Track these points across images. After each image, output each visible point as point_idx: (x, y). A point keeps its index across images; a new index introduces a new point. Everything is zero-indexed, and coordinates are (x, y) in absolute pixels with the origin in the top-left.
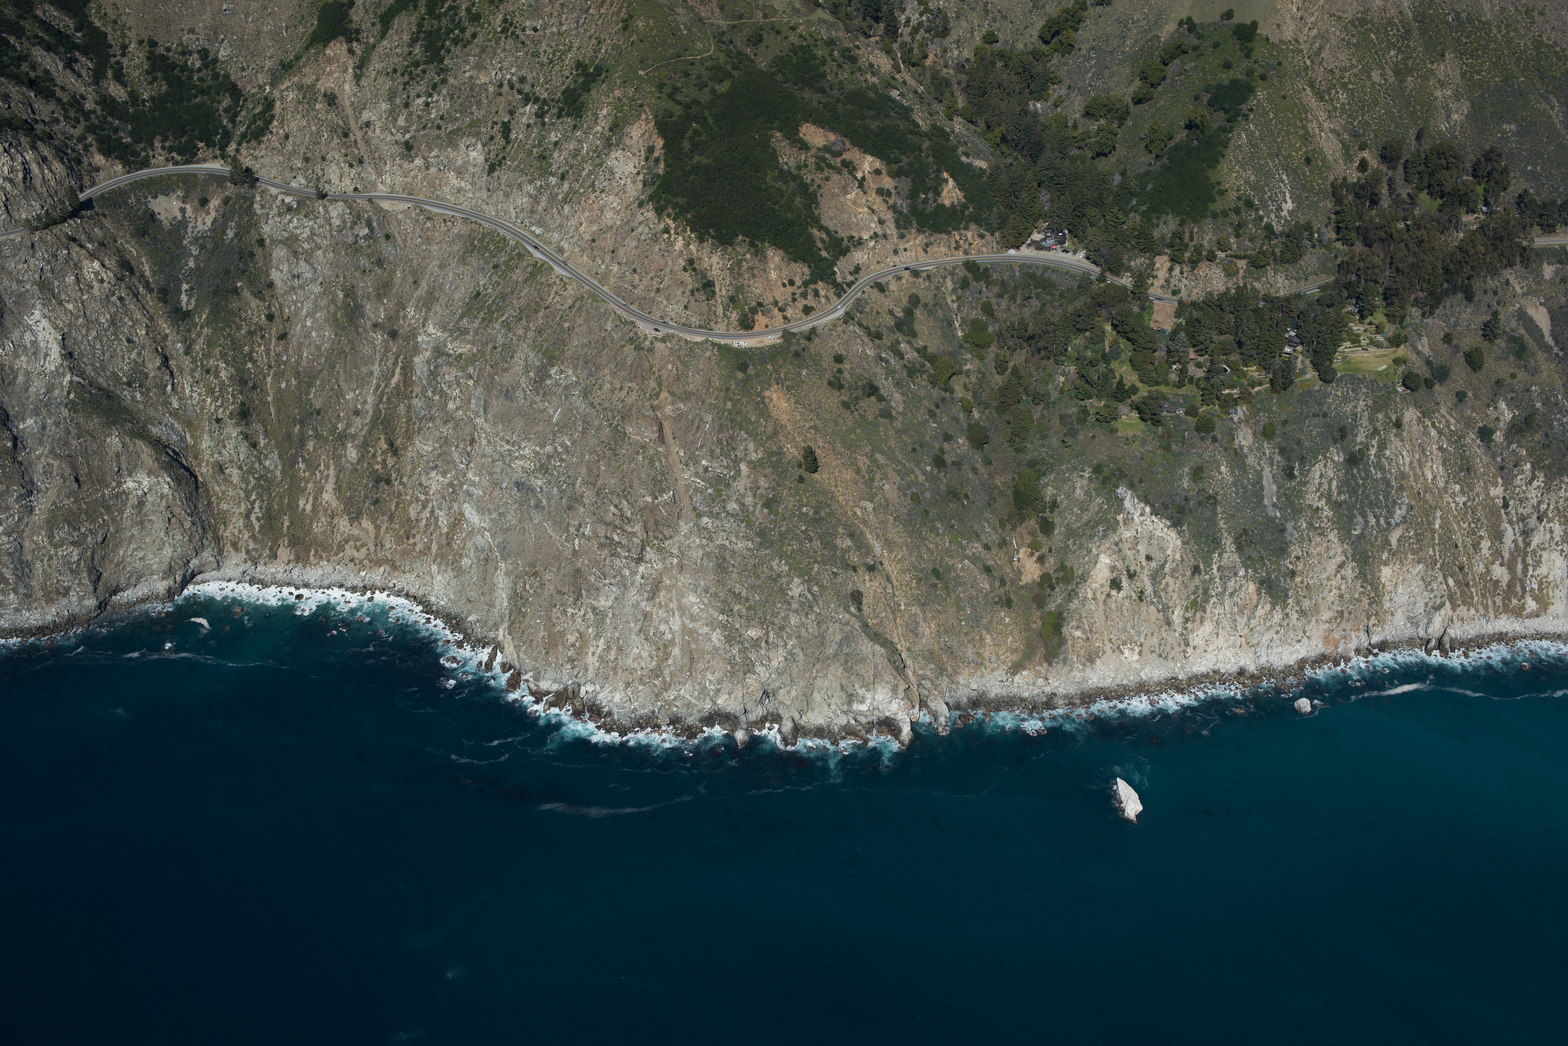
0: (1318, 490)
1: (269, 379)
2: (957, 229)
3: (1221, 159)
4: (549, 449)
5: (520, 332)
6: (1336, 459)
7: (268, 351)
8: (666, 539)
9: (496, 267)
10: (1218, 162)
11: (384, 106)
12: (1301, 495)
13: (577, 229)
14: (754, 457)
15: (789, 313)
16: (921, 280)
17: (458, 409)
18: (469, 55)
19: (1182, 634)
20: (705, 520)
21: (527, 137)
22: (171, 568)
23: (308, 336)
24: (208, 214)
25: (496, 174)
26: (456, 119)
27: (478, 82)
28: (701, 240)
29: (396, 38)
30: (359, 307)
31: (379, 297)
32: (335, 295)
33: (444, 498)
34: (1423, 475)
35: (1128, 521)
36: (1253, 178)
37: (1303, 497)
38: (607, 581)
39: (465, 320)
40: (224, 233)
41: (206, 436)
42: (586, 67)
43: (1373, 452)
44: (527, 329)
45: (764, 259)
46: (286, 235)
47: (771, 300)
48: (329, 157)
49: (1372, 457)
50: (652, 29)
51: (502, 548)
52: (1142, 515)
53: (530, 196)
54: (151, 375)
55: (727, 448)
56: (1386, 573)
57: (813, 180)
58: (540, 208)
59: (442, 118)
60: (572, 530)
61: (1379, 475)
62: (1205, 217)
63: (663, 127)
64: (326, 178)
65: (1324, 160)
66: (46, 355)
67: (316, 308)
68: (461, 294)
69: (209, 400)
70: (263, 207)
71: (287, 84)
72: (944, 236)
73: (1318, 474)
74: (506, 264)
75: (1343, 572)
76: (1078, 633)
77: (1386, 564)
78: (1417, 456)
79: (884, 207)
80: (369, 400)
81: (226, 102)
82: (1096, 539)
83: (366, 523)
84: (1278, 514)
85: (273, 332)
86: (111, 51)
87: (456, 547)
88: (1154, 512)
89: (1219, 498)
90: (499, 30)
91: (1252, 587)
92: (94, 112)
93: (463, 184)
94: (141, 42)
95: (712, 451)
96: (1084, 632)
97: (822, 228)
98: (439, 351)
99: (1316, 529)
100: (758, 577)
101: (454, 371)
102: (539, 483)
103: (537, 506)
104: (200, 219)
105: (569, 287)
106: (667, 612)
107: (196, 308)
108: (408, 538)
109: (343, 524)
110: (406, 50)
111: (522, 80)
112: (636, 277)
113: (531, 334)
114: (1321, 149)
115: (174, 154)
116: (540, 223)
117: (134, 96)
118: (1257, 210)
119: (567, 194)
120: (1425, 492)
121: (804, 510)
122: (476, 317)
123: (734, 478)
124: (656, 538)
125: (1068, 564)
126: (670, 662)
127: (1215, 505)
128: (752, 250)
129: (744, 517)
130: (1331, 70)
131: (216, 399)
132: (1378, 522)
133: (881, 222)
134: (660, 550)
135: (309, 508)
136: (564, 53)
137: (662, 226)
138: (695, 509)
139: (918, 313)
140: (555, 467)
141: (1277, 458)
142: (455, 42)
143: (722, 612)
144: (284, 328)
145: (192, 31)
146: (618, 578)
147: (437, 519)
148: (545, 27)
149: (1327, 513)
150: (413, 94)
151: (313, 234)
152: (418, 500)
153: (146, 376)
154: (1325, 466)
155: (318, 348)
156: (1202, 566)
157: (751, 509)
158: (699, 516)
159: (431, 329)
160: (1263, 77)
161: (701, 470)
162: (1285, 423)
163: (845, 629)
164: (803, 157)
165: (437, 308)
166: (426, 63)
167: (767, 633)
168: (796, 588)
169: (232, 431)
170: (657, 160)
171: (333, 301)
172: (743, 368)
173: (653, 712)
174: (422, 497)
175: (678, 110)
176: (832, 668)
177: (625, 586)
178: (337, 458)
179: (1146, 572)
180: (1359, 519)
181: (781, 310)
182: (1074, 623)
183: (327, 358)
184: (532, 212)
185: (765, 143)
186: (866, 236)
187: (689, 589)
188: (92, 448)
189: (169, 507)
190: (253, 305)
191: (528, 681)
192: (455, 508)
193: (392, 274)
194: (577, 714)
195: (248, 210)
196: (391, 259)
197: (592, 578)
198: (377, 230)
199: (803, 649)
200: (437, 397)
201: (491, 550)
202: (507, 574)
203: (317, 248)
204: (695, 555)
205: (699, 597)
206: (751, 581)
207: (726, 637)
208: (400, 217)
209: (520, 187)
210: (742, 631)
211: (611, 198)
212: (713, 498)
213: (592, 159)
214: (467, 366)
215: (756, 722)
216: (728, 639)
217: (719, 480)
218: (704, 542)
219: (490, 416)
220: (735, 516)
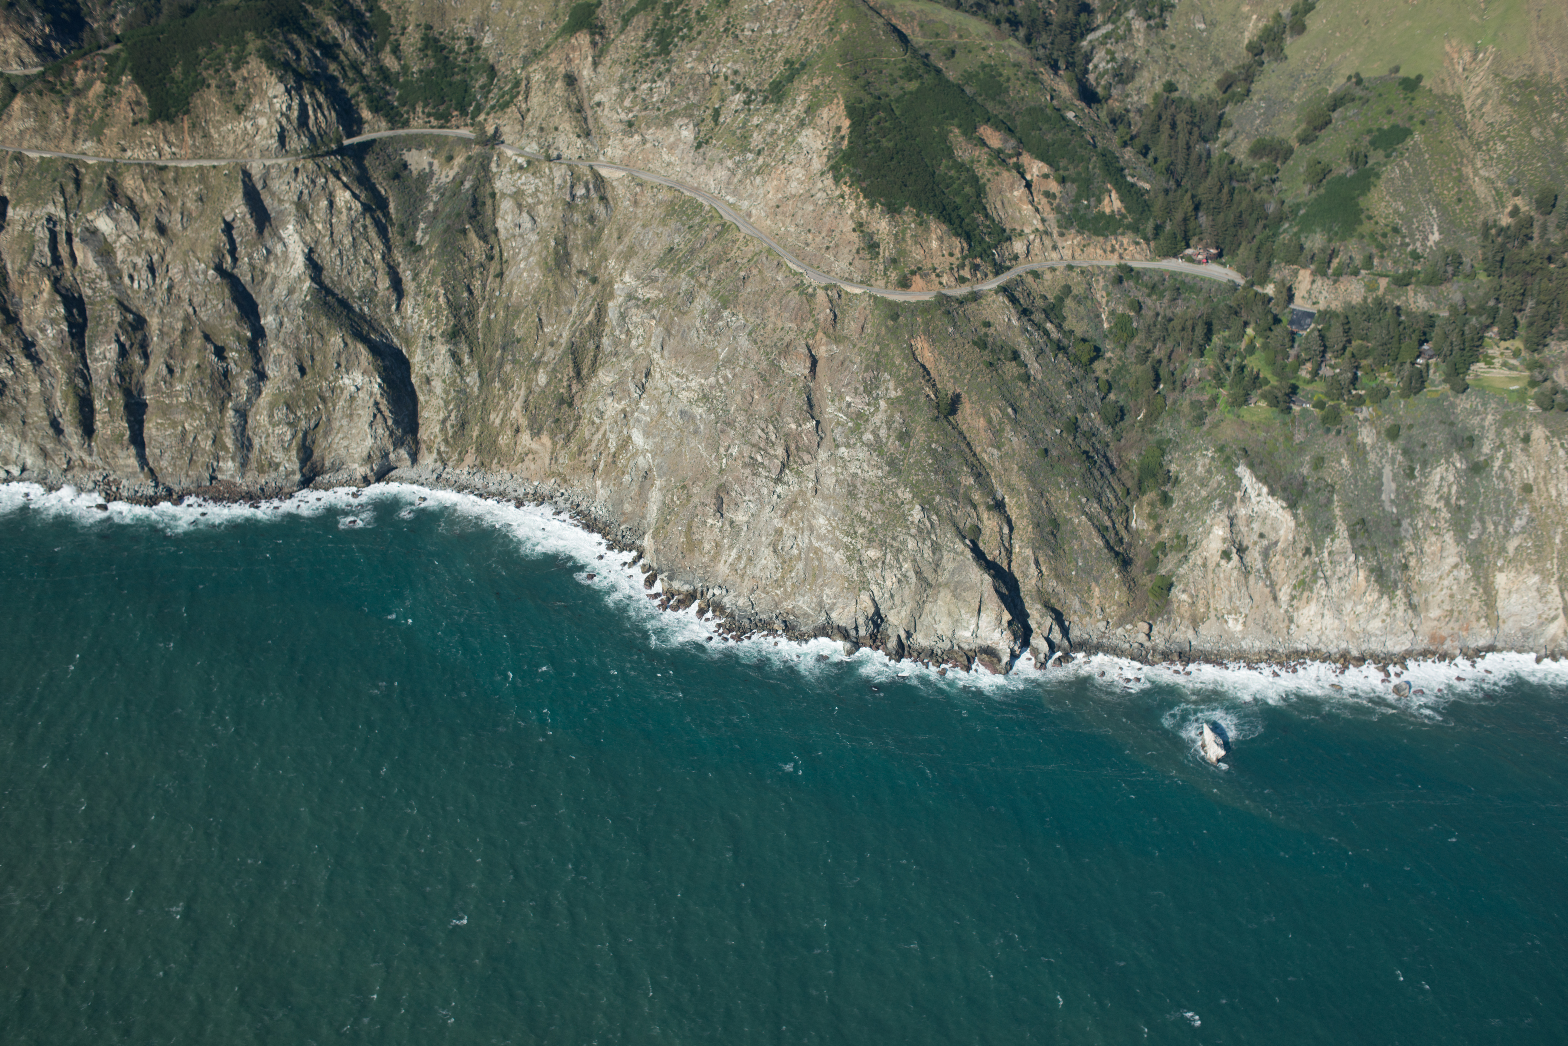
0: (1437, 492)
1: (481, 309)
2: (1114, 233)
3: (1372, 188)
4: (712, 380)
5: (703, 280)
6: (1458, 465)
7: (484, 286)
8: (804, 464)
9: (690, 227)
10: (1369, 190)
11: (615, 90)
12: (1419, 495)
13: (765, 196)
14: (893, 394)
15: (944, 280)
16: (1074, 274)
17: (639, 345)
18: (692, 49)
19: (1286, 611)
20: (843, 450)
21: (733, 121)
22: (369, 456)
23: (520, 276)
24: (452, 168)
25: (701, 150)
26: (675, 103)
27: (697, 72)
28: (872, 206)
29: (633, 33)
30: (567, 255)
31: (586, 249)
32: (548, 242)
33: (616, 422)
34: (1547, 490)
35: (1245, 499)
36: (1402, 209)
37: (1422, 498)
38: (747, 498)
39: (656, 270)
40: (462, 183)
41: (419, 351)
42: (792, 63)
43: (1497, 464)
44: (709, 278)
45: (927, 230)
46: (514, 190)
47: (930, 266)
48: (561, 128)
49: (1495, 468)
50: (854, 32)
51: (659, 467)
52: (1259, 495)
53: (729, 169)
54: (380, 294)
55: (870, 388)
56: (1501, 580)
57: (984, 174)
58: (736, 180)
59: (662, 101)
60: (722, 450)
61: (1502, 486)
62: (1351, 236)
63: (851, 111)
64: (555, 145)
65: (1476, 201)
66: (293, 264)
67: (531, 253)
68: (658, 250)
69: (426, 321)
70: (498, 166)
71: (535, 67)
72: (1101, 239)
73: (1438, 478)
74: (700, 224)
75: (1455, 572)
76: (1184, 597)
77: (1501, 570)
78: (1542, 473)
79: (1048, 208)
80: (564, 335)
81: (482, 80)
82: (1212, 511)
83: (545, 439)
84: (1395, 510)
85: (492, 271)
86: (391, 30)
87: (620, 465)
88: (1272, 493)
89: (1337, 487)
90: (722, 29)
91: (1362, 574)
92: (370, 76)
93: (673, 159)
94: (418, 26)
95: (856, 389)
96: (1191, 596)
97: (987, 216)
98: (630, 297)
99: (1432, 528)
100: (883, 503)
101: (640, 312)
102: (700, 410)
103: (695, 432)
104: (444, 173)
105: (750, 244)
106: (797, 530)
107: (428, 243)
108: (580, 455)
109: (525, 438)
110: (640, 43)
111: (736, 72)
112: (810, 236)
113: (711, 283)
114: (1474, 192)
115: (432, 119)
116: (735, 193)
117: (405, 69)
118: (1404, 237)
119: (760, 168)
120: (1549, 507)
121: (933, 446)
122: (666, 267)
123: (873, 414)
124: (795, 462)
125: (1183, 534)
126: (793, 574)
127: (1332, 492)
128: (918, 220)
129: (877, 447)
130: (1491, 124)
131: (431, 320)
132: (1496, 529)
133: (1043, 220)
134: (798, 474)
135: (498, 421)
136: (776, 52)
137: (838, 193)
138: (835, 440)
139: (1069, 302)
140: (715, 397)
141: (1400, 458)
142: (683, 38)
143: (847, 534)
144: (501, 269)
145: (463, 21)
146: (757, 496)
147: (607, 441)
148: (761, 29)
149: (1445, 514)
150: (640, 79)
151: (537, 190)
152: (593, 423)
153: (376, 294)
154: (1447, 470)
155: (527, 287)
156: (1313, 549)
157: (884, 440)
158: (838, 446)
159: (627, 278)
160: (1423, 123)
161: (844, 405)
162: (1411, 427)
163: (959, 558)
164: (977, 153)
165: (634, 261)
166: (655, 55)
167: (885, 554)
168: (917, 514)
169: (442, 349)
170: (843, 138)
171: (547, 247)
172: (895, 317)
173: (771, 618)
174: (597, 421)
175: (868, 100)
176: (942, 594)
177: (762, 503)
178: (529, 381)
179: (1257, 548)
180: (1478, 524)
181: (938, 276)
182: (1181, 587)
183: (533, 296)
184: (729, 184)
185: (944, 138)
186: (1026, 231)
187: (820, 511)
188: (318, 344)
189: (376, 404)
190: (477, 245)
191: (662, 580)
192: (625, 432)
193: (601, 231)
194: (701, 612)
195: (485, 168)
196: (602, 218)
197: (734, 494)
198: (592, 192)
199: (917, 573)
200: (623, 337)
201: (650, 469)
202: (660, 490)
203: (540, 202)
204: (829, 481)
205: (828, 520)
206: (876, 506)
207: (847, 557)
208: (614, 183)
209: (721, 161)
210: (863, 551)
211: (797, 169)
212: (852, 431)
213: (786, 137)
214: (652, 308)
215: (864, 638)
216: (849, 559)
217: (859, 415)
218: (839, 470)
219: (666, 353)
220: (869, 445)
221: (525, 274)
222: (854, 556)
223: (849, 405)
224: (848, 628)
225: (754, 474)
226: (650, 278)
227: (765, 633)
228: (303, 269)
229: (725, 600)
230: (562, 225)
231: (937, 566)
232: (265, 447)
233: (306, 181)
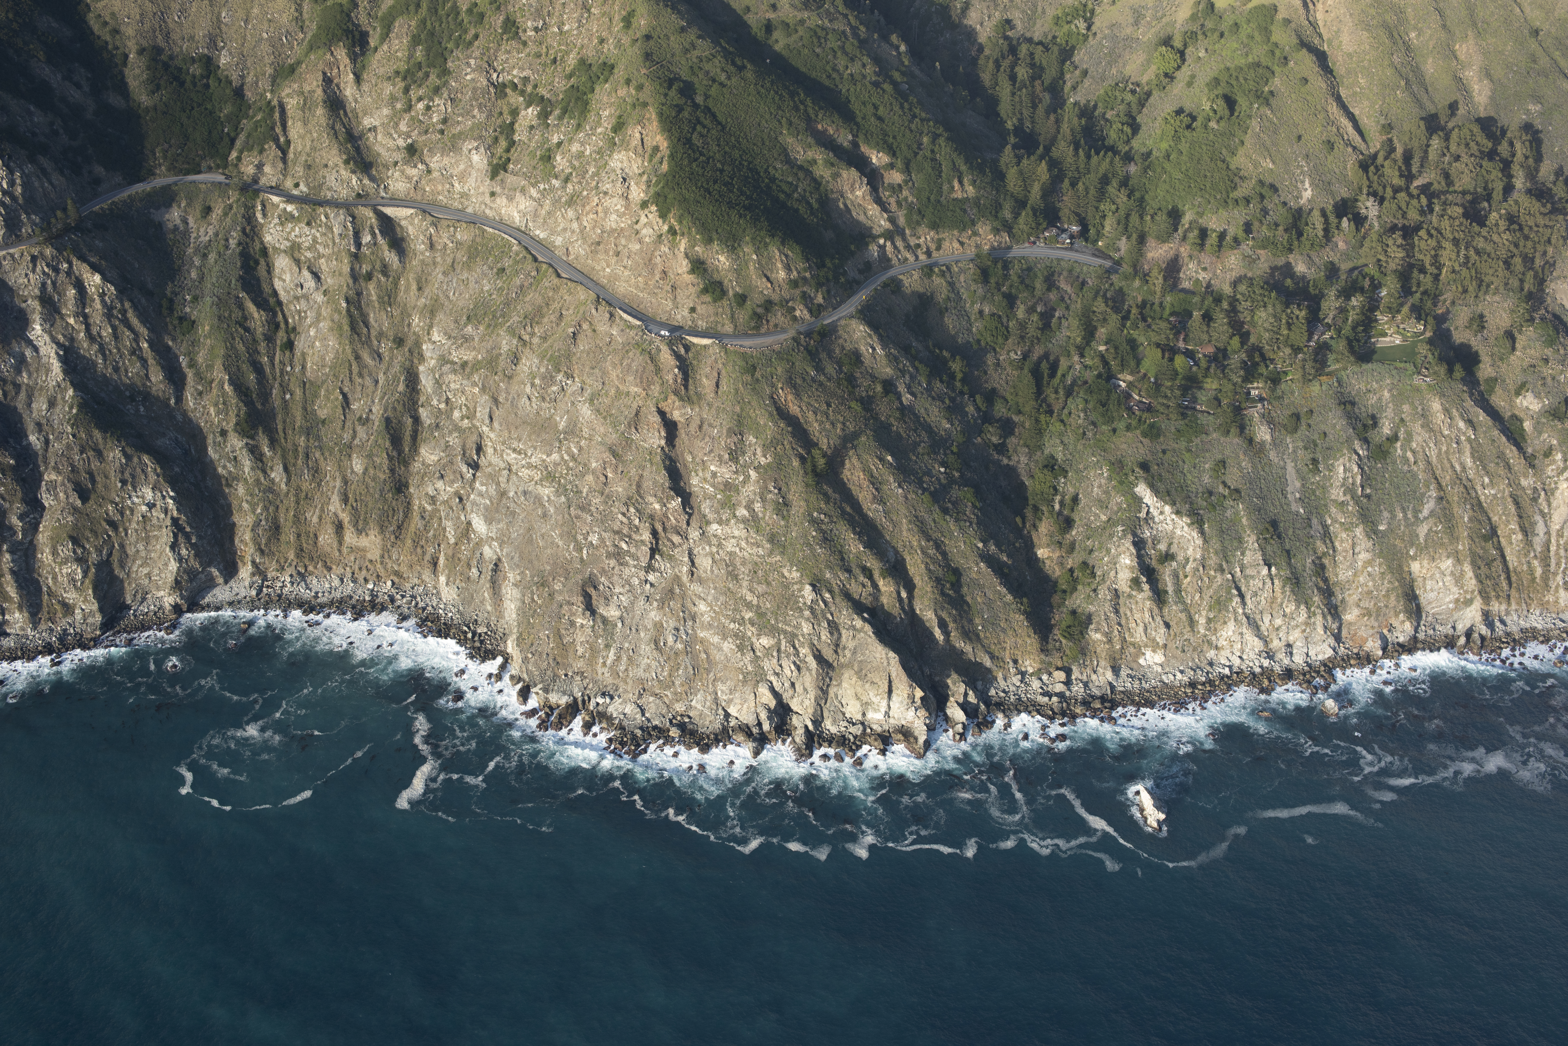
0: (1343, 485)
1: (274, 390)
2: (969, 223)
3: (1240, 146)
4: (555, 457)
5: (526, 337)
6: (1360, 452)
7: (272, 362)
8: (675, 546)
9: (500, 272)
10: (1237, 149)
11: (386, 111)
12: (1324, 490)
13: (581, 232)
14: (762, 461)
15: (797, 313)
16: (933, 275)
17: (464, 417)
18: (470, 57)
19: (1205, 635)
20: (715, 526)
21: (530, 140)
22: (176, 582)
23: (312, 346)
24: (211, 224)
25: (498, 178)
26: (459, 123)
27: (479, 84)
28: (707, 239)
29: (396, 41)
30: (363, 315)
31: (383, 306)
32: (338, 303)
33: (451, 508)
34: (1451, 466)
35: (1148, 519)
37: (1328, 493)
38: (616, 591)
39: (469, 326)
40: (226, 241)
41: (210, 449)
42: (589, 66)
44: (532, 335)
45: (771, 258)
46: (288, 244)
47: (780, 299)
48: (330, 163)
49: (1399, 451)
50: (655, 28)
51: (510, 558)
52: (1162, 514)
53: (534, 199)
54: (155, 389)
55: (736, 455)
56: (1416, 568)
57: (824, 176)
58: (543, 212)
59: (444, 122)
60: (580, 539)
61: (1406, 469)
62: (1225, 206)
63: (667, 126)
64: (327, 185)
66: (49, 370)
67: (320, 317)
68: (467, 301)
69: (213, 413)
70: (265, 216)
71: (287, 91)
72: (957, 233)
73: (1342, 468)
74: (511, 269)
75: (1369, 568)
76: (1098, 636)
77: (1414, 558)
80: (375, 410)
81: (228, 108)
82: (1115, 539)
83: (373, 534)
84: (1302, 511)
85: (278, 343)
86: (111, 61)
87: (464, 557)
88: (1175, 511)
90: (501, 31)
91: (1277, 585)
92: (94, 123)
93: (466, 189)
94: (141, 51)
95: (720, 457)
96: (1105, 634)
98: (444, 360)
99: (1341, 524)
101: (459, 379)
102: (547, 491)
103: (545, 516)
104: (202, 230)
105: (574, 292)
106: (678, 621)
108: (415, 548)
109: (350, 535)
110: (407, 53)
111: (525, 81)
112: (641, 280)
113: (536, 341)
115: (176, 165)
116: (544, 227)
118: (1278, 198)
119: (571, 198)
121: (815, 514)
122: (480, 323)
123: (743, 484)
124: (665, 546)
125: (1089, 563)
126: (680, 672)
128: (760, 249)
129: (754, 522)
131: (219, 411)
132: (1405, 515)
133: (892, 219)
134: (670, 558)
135: (315, 519)
136: (566, 53)
137: (666, 228)
138: (705, 516)
140: (562, 475)
141: (1301, 452)
142: (457, 44)
143: (734, 620)
144: (289, 339)
145: (191, 39)
146: (627, 587)
147: (444, 529)
148: (546, 27)
149: (1353, 507)
150: (414, 98)
151: (315, 242)
152: (425, 511)
153: (150, 389)
154: (1349, 459)
155: (323, 358)
156: (1225, 565)
157: (760, 515)
158: (708, 523)
161: (708, 476)
162: (1310, 413)
163: (859, 635)
164: (811, 154)
165: (441, 316)
166: (428, 66)
167: (779, 641)
168: (808, 594)
169: (238, 444)
170: (662, 160)
171: (337, 309)
172: (752, 370)
173: (665, 724)
174: (429, 508)
176: (846, 675)
177: (634, 595)
178: (343, 469)
180: (1386, 514)
181: (790, 310)
182: (1095, 626)
183: (332, 368)
184: (536, 216)
186: (876, 234)
187: (700, 597)
188: (95, 464)
189: (175, 521)
190: (256, 315)
191: (537, 693)
192: (463, 518)
193: (396, 284)
194: (587, 727)
195: (250, 218)
196: (395, 267)
197: (601, 587)
198: (379, 237)
199: (815, 657)
200: (442, 406)
201: (499, 559)
202: (515, 585)
203: (320, 256)
204: (704, 563)
205: (711, 605)
206: (761, 588)
207: (738, 647)
208: (403, 223)
209: (523, 191)
210: (754, 640)
211: (615, 200)
212: (723, 505)
213: (595, 160)
214: (472, 373)
215: (770, 732)
216: (741, 648)
217: (728, 486)
218: (714, 549)
219: (496, 424)
220: (744, 521)
221: (317, 343)
222: (744, 645)
223: (714, 475)
224: (750, 724)
225: (621, 564)
226: (463, 337)
227: (661, 741)
228: (61, 377)
229: (611, 709)
230: (351, 281)
231: (837, 646)
232: (53, 589)
233: (46, 270)
